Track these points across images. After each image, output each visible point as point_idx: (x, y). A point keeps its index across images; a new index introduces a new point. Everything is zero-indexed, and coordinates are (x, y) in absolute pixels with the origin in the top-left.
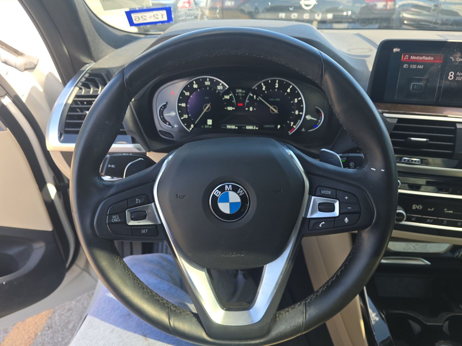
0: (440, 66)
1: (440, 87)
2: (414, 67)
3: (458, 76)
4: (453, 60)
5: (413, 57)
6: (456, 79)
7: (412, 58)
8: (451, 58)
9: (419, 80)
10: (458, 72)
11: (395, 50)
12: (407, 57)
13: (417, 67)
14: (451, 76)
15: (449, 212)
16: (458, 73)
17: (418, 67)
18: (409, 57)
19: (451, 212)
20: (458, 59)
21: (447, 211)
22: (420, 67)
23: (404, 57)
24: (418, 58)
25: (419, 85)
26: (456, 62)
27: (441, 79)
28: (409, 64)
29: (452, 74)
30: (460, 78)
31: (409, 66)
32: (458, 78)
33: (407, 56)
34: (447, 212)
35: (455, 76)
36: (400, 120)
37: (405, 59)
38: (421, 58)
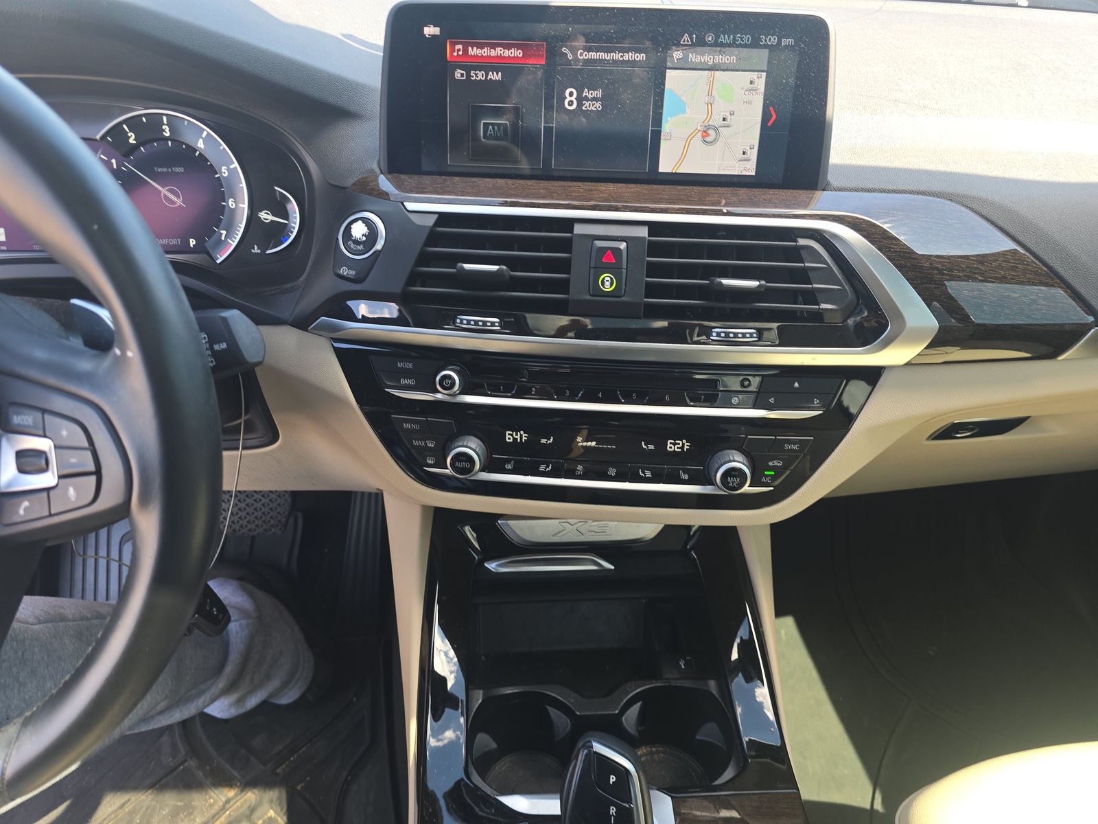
0: (540, 74)
1: (548, 130)
2: (481, 75)
3: (586, 99)
4: (570, 57)
5: (475, 48)
6: (584, 108)
7: (473, 51)
8: (564, 50)
9: (497, 112)
10: (586, 90)
11: (430, 31)
12: (459, 50)
13: (487, 76)
14: (570, 97)
15: (589, 444)
16: (586, 93)
17: (489, 77)
18: (465, 51)
19: (594, 444)
20: (581, 55)
21: (582, 442)
22: (496, 76)
23: (453, 50)
24: (486, 52)
25: (498, 125)
26: (576, 60)
27: (549, 108)
28: (468, 69)
29: (571, 95)
30: (593, 105)
31: (469, 76)
32: (587, 104)
33: (460, 47)
34: (585, 444)
35: (580, 100)
36: (444, 218)
37: (455, 54)
38: (493, 53)
